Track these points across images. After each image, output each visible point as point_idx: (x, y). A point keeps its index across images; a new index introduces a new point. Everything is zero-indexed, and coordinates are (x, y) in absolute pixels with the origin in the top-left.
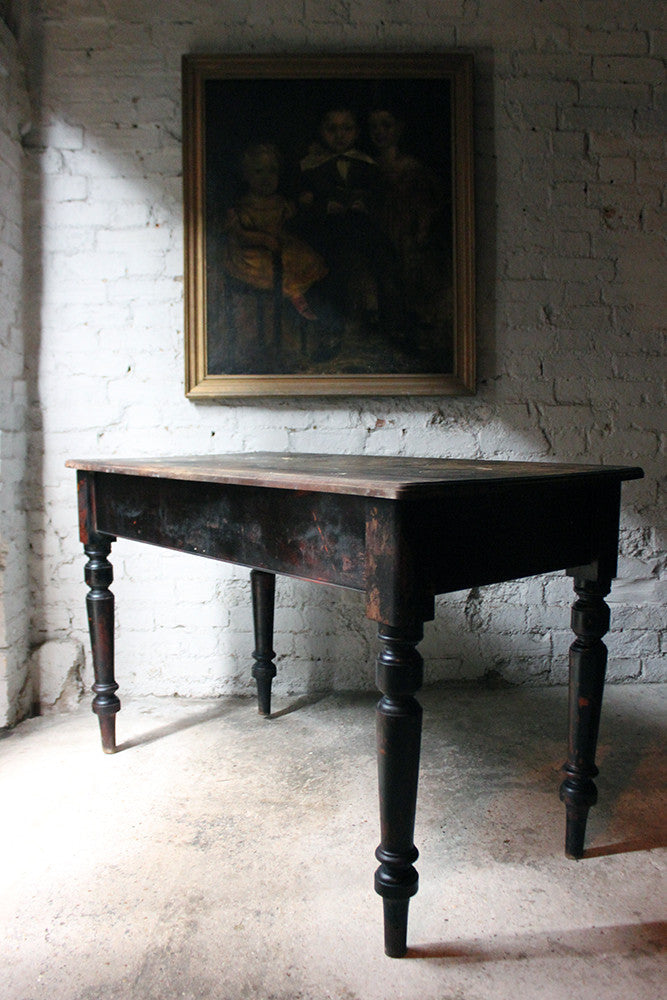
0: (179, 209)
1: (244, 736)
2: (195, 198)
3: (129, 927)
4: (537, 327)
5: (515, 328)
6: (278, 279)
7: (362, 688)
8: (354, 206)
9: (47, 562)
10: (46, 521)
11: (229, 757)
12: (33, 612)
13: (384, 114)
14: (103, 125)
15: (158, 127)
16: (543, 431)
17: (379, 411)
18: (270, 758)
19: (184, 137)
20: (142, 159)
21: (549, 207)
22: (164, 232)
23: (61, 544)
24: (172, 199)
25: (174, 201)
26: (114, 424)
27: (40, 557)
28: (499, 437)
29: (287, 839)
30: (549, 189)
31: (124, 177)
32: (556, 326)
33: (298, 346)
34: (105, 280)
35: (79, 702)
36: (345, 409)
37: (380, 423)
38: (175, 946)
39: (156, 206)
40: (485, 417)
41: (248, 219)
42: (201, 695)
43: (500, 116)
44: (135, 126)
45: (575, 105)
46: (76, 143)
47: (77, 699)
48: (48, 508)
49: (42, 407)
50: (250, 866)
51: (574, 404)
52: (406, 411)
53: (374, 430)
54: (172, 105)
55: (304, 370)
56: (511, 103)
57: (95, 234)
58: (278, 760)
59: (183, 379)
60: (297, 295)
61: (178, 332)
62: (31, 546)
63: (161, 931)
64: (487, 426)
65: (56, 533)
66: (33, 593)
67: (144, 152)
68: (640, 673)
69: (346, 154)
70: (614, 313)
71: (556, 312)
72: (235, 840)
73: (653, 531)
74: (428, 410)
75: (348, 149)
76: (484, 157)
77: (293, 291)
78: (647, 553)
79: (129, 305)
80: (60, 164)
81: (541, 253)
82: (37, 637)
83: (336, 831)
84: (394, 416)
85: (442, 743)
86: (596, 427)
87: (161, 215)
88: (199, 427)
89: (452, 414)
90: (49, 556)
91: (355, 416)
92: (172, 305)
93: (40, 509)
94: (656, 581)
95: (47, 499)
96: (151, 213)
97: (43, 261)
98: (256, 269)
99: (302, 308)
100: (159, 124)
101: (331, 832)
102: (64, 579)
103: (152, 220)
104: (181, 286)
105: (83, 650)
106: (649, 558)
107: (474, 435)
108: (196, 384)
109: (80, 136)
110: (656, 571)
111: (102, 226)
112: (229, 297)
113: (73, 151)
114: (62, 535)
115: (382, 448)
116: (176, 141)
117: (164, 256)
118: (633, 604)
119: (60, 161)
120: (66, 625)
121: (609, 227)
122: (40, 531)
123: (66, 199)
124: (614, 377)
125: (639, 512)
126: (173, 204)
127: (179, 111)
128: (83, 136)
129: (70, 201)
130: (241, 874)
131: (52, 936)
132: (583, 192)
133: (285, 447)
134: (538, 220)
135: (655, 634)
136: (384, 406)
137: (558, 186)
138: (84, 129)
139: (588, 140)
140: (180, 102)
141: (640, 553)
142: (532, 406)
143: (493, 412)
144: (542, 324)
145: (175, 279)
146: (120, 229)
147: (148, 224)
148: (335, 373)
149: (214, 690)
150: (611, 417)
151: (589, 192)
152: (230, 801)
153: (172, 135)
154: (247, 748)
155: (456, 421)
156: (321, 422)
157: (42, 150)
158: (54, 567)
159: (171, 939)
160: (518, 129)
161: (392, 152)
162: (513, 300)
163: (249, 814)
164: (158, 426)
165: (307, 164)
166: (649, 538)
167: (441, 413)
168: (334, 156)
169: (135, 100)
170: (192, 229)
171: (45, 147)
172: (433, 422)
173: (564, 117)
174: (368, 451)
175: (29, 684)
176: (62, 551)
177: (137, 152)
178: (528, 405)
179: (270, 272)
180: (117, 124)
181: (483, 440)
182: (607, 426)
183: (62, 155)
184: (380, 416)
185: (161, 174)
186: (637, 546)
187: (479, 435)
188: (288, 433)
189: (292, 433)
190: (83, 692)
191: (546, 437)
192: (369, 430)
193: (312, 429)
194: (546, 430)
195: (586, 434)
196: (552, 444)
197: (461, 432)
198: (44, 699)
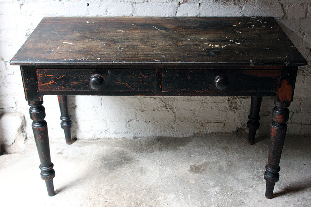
1: (110, 175)
7: (172, 136)
11: (103, 194)
16: (282, 5)
18: (124, 194)
28: (255, 8)
35: (25, 143)
37: (185, 0)
42: (88, 138)
47: (23, 142)
53: (182, 3)
58: (128, 196)
65: (3, 59)
85: (212, 184)
105: (25, 118)
107: (241, 7)
115: (187, 13)
120: (14, 105)
133: (131, 13)
149: (95, 136)
154: (112, 185)
158: (3, 77)
174: (178, 15)
176: (7, 69)
181: (245, 10)
187: (244, 7)
188: (132, 5)
189: (134, 5)
190: (26, 138)
191: (283, 9)
192: (179, 3)
193: (146, 3)
194: (284, 5)
195: (307, 7)
196: (286, 13)
197: (233, 5)
198: (6, 143)
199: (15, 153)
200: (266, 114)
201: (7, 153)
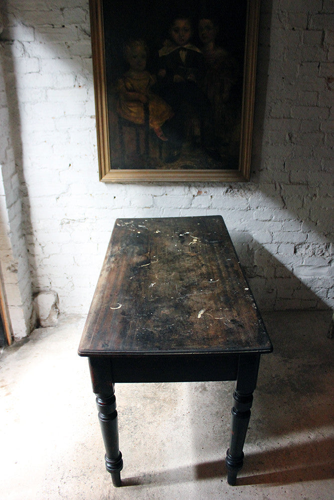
0: (91, 77)
2: (100, 73)
3: (92, 484)
4: (284, 144)
5: (272, 144)
6: (147, 119)
8: (189, 78)
9: (37, 258)
10: (35, 239)
12: (32, 280)
13: (207, 21)
14: (45, 26)
15: (77, 27)
16: (282, 197)
17: (199, 186)
19: (92, 34)
20: (69, 47)
21: (297, 76)
22: (83, 90)
23: (43, 249)
24: (87, 71)
25: (88, 72)
26: (64, 193)
27: (33, 255)
28: (260, 200)
29: (155, 424)
30: (298, 66)
31: (59, 58)
32: (294, 143)
33: (158, 154)
34: (53, 118)
35: (57, 318)
36: (182, 186)
37: (199, 193)
38: (111, 496)
39: (78, 75)
40: (253, 190)
41: (130, 85)
43: (275, 22)
44: (64, 26)
45: (319, 13)
46: (30, 38)
47: (56, 317)
48: (35, 233)
49: (27, 185)
50: (140, 443)
51: (299, 184)
52: (213, 187)
53: (197, 196)
54: (84, 13)
55: (161, 167)
56: (282, 12)
57: (46, 91)
59: (98, 170)
60: (157, 127)
61: (94, 146)
62: (28, 250)
63: (105, 485)
64: (254, 194)
65: (40, 245)
66: (31, 272)
67: (69, 43)
68: (317, 306)
69: (185, 46)
70: (326, 136)
71: (295, 136)
72: (133, 424)
73: (331, 244)
74: (224, 186)
75: (187, 43)
76: (263, 47)
77: (155, 125)
78: (327, 254)
79: (67, 131)
80: (23, 52)
81: (290, 103)
82: (36, 290)
83: (177, 419)
84: (206, 189)
86: (309, 195)
87: (82, 81)
88: (107, 194)
89: (237, 187)
90: (37, 255)
91: (187, 189)
92: (90, 131)
93: (31, 234)
94: (329, 267)
95: (34, 229)
96: (76, 79)
97: (19, 108)
98: (135, 113)
99: (160, 134)
100: (77, 25)
101: (174, 419)
102: (46, 265)
103: (77, 85)
104: (94, 121)
105: (57, 296)
106: (327, 257)
107: (247, 199)
108: (105, 175)
109: (32, 32)
110: (330, 262)
111: (50, 87)
112: (121, 128)
113: (29, 42)
114: (43, 245)
115: (200, 205)
116: (88, 36)
117: (85, 104)
118: (317, 277)
119: (23, 49)
120: (49, 285)
121: (329, 88)
122: (32, 244)
123: (28, 72)
124: (321, 170)
125: (325, 236)
126: (88, 74)
127: (88, 17)
128: (34, 33)
129: (30, 73)
130: (136, 448)
131: (61, 491)
132: (317, 67)
133: (151, 204)
134: (291, 84)
135: (326, 290)
136: (202, 185)
137: (303, 64)
138: (34, 28)
139: (324, 35)
140: (89, 11)
141: (323, 254)
142: (277, 184)
143: (258, 187)
144: (287, 143)
145: (91, 117)
146: (59, 89)
147: (74, 86)
148: (177, 168)
150: (317, 190)
151: (320, 68)
152: (130, 396)
153: (85, 31)
155: (238, 191)
156: (170, 192)
157: (11, 42)
158: (40, 259)
159: (109, 491)
160: (284, 29)
161: (211, 45)
162: (273, 129)
163: (138, 406)
164: (86, 194)
165: (162, 53)
166: (329, 247)
167: (231, 187)
168: (178, 47)
169: (62, 9)
170: (99, 91)
171: (13, 41)
172: (227, 192)
173: (312, 21)
174: (193, 206)
175: (34, 312)
176: (43, 253)
177: (66, 43)
178: (275, 184)
179: (143, 114)
180: (53, 25)
181: (251, 202)
182: (315, 195)
183: (23, 45)
184: (200, 189)
185: (80, 56)
186: (322, 251)
187: (250, 199)
188: (153, 197)
189: (154, 198)
190: (59, 314)
191: (283, 200)
192: (194, 196)
193: (165, 196)
194: (284, 197)
195: (303, 199)
196: (286, 203)
197: (241, 197)
198: (42, 318)
199: (49, 326)
200: (271, 291)
201: (42, 327)
